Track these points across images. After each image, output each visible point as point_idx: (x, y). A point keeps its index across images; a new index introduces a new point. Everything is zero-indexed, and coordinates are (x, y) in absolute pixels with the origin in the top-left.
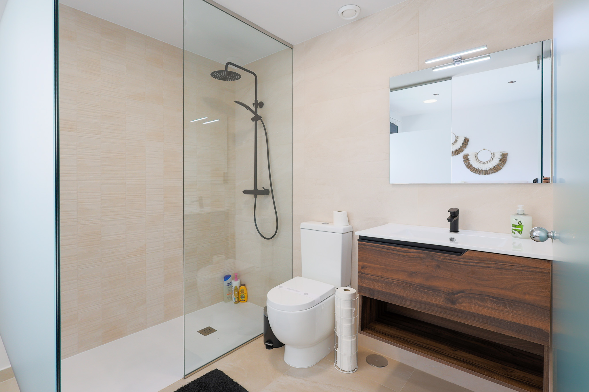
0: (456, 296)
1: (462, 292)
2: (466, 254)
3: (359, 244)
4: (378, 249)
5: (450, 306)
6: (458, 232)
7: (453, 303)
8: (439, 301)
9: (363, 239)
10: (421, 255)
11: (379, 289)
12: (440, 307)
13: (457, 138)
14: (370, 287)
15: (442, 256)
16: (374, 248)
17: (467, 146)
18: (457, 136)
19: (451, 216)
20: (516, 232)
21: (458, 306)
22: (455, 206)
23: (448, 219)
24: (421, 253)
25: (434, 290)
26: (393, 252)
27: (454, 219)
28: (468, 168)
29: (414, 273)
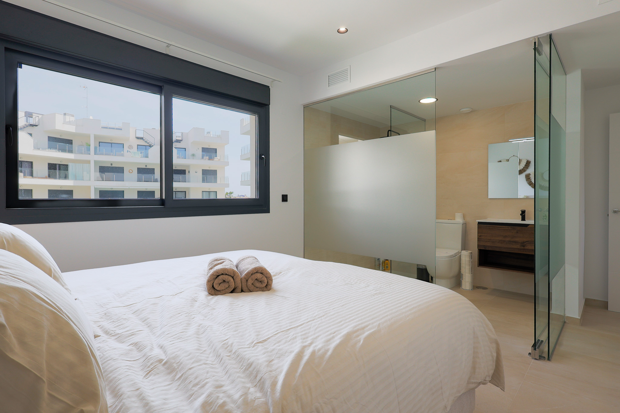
0: (525, 243)
1: (528, 241)
2: (529, 226)
3: (478, 226)
4: (488, 227)
5: (523, 248)
6: (525, 220)
7: (524, 246)
8: (518, 246)
9: (479, 223)
10: (509, 228)
11: (489, 245)
12: (518, 249)
13: (520, 161)
14: (484, 245)
15: (518, 228)
16: (486, 227)
17: (529, 167)
18: (520, 159)
19: (522, 213)
20: (544, 219)
21: (526, 248)
22: (523, 209)
23: (520, 214)
24: (510, 228)
25: (516, 242)
26: (496, 228)
27: (523, 214)
28: (530, 185)
29: (506, 236)
